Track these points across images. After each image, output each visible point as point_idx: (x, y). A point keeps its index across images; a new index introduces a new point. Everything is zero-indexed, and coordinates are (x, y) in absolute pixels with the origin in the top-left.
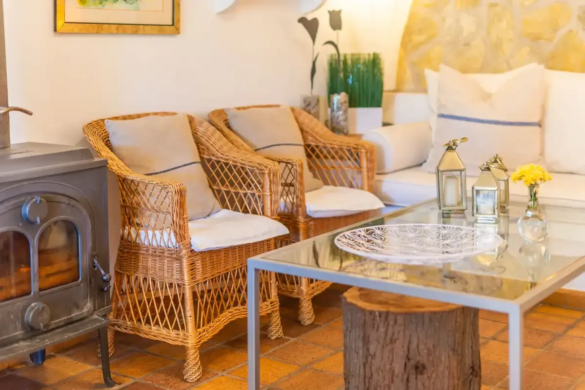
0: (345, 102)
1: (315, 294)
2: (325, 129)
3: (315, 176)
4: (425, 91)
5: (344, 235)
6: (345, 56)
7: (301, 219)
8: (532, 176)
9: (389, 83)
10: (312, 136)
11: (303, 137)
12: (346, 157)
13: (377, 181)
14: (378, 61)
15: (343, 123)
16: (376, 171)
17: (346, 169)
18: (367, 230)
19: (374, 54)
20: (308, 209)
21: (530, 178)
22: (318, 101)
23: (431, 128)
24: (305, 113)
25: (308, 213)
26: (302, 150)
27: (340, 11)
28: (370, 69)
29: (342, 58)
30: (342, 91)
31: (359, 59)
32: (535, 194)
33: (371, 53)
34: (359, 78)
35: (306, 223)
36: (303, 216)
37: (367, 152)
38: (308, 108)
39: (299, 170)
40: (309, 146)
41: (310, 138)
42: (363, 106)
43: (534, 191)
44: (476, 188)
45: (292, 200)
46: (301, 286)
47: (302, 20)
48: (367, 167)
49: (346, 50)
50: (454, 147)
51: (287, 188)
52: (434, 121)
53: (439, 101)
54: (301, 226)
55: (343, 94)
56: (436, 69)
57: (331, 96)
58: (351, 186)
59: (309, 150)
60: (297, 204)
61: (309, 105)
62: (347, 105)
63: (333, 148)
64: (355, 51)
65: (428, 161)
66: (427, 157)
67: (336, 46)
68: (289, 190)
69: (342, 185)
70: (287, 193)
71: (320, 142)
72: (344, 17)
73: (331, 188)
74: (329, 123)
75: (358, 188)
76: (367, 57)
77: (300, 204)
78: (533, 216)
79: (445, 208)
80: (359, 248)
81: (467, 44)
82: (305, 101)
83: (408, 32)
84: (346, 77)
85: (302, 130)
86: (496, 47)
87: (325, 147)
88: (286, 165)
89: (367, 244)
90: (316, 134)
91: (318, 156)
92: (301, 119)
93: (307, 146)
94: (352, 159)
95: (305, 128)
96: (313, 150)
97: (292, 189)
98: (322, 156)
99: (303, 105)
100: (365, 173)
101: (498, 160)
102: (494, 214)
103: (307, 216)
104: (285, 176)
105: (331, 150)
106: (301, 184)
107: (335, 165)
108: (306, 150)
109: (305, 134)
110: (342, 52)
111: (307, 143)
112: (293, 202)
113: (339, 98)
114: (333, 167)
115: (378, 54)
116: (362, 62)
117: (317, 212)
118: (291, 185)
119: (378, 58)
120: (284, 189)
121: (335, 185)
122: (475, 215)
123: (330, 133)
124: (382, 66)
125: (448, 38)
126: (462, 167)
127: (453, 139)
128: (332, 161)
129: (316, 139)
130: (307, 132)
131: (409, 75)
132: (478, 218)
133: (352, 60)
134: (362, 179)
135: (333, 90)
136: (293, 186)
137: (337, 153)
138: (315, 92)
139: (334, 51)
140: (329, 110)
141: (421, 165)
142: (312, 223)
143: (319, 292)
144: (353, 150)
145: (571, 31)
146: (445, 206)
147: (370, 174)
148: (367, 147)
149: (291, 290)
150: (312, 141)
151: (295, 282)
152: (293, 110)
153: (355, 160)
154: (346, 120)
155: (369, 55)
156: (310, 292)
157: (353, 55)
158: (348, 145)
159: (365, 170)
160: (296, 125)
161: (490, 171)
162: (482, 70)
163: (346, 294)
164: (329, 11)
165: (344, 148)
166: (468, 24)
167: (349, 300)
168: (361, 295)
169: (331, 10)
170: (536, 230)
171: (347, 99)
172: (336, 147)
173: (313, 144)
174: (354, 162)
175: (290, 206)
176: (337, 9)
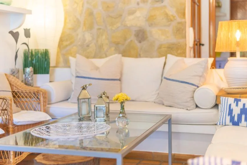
0: (32, 71)
1: (17, 163)
2: (22, 84)
3: (17, 106)
4: (69, 67)
5: (35, 130)
6: (32, 50)
7: (10, 126)
8: (122, 98)
9: (52, 63)
10: (16, 87)
11: (11, 88)
12: (32, 97)
13: (47, 107)
14: (48, 53)
15: (30, 81)
16: (47, 103)
17: (33, 102)
18: (47, 127)
19: (46, 50)
20: (14, 121)
21: (121, 99)
22: (18, 71)
23: (72, 83)
24: (12, 76)
25: (14, 123)
26: (11, 93)
27: (29, 29)
28: (44, 56)
29: (30, 51)
30: (30, 66)
31: (38, 52)
32: (123, 106)
33: (44, 49)
34: (39, 60)
35: (13, 128)
36: (11, 125)
37: (43, 94)
38: (13, 74)
39: (10, 102)
40: (14, 92)
41: (15, 88)
42: (41, 74)
43: (123, 105)
44: (96, 106)
45: (6, 117)
46: (10, 159)
47: (11, 32)
48: (43, 101)
49: (32, 47)
50: (86, 88)
51: (3, 112)
52: (74, 80)
53: (76, 70)
54: (11, 130)
55: (31, 67)
56: (74, 57)
57: (25, 68)
58: (35, 110)
59: (14, 94)
60: (9, 119)
61: (14, 73)
62: (33, 72)
63: (26, 93)
64: (36, 48)
65: (71, 98)
66: (71, 96)
67: (28, 46)
68: (4, 112)
69: (31, 109)
70: (3, 114)
71: (20, 90)
72: (31, 32)
73: (26, 111)
74: (24, 81)
75: (39, 111)
76: (42, 51)
77: (10, 119)
78: (122, 116)
79: (82, 116)
80: (43, 135)
81: (88, 46)
82: (12, 71)
83: (61, 40)
84: (32, 60)
85: (10, 84)
86: (101, 47)
87: (22, 92)
88: (3, 100)
89: (46, 133)
90: (17, 86)
91: (19, 97)
92: (10, 79)
93: (13, 92)
94: (36, 97)
95: (12, 84)
96: (16, 94)
97: (6, 112)
98: (21, 97)
99: (11, 73)
100: (42, 104)
101: (105, 93)
102: (104, 117)
103: (14, 125)
104: (2, 106)
105: (25, 93)
106: (11, 109)
107: (27, 100)
108: (13, 94)
109: (12, 86)
110: (30, 48)
111: (13, 91)
112: (7, 118)
113: (29, 70)
114: (26, 101)
115: (47, 50)
116: (40, 53)
117: (19, 122)
118: (6, 110)
119: (48, 51)
120: (2, 112)
121: (27, 110)
122: (96, 118)
123: (25, 85)
124: (49, 55)
125: (79, 43)
126: (89, 97)
127: (85, 84)
128: (26, 99)
129: (18, 88)
130: (13, 85)
131: (61, 59)
132: (97, 120)
133: (35, 52)
134: (40, 107)
135: (26, 66)
136: (7, 110)
137: (28, 95)
138: (17, 67)
139: (27, 48)
140: (24, 76)
141: (68, 100)
142: (16, 128)
143: (19, 162)
144: (36, 93)
145: (131, 41)
146: (81, 115)
147: (45, 104)
148: (43, 91)
149: (5, 162)
150: (16, 89)
151: (7, 158)
152: (6, 75)
153: (38, 98)
154: (32, 80)
155: (43, 50)
156: (15, 162)
157: (35, 50)
158: (34, 91)
159: (42, 102)
160: (8, 82)
161: (102, 98)
162: (94, 57)
163: (36, 158)
164: (24, 29)
165: (32, 92)
166: (88, 37)
167: (38, 161)
168: (44, 158)
169: (25, 28)
170: (123, 122)
171: (33, 70)
172: (28, 92)
173: (16, 91)
174: (36, 98)
175: (4, 120)
176: (28, 28)
